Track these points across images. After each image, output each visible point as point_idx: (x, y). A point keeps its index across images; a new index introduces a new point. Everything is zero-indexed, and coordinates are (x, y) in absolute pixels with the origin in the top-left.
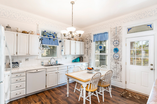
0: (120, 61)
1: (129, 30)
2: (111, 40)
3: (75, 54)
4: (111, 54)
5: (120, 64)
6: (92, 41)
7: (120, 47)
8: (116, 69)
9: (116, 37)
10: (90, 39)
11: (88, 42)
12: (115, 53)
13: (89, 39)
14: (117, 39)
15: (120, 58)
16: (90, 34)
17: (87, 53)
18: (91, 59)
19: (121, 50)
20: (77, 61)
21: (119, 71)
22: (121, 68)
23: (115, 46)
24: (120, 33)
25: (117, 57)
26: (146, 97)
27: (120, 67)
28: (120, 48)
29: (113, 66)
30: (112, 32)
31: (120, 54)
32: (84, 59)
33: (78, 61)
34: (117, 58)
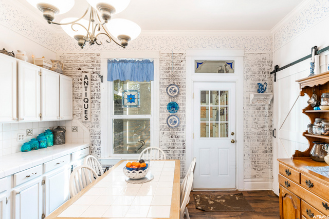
0: (181, 131)
1: (199, 65)
2: (162, 82)
3: (38, 119)
4: (161, 115)
5: (181, 139)
6: (105, 78)
7: (181, 100)
8: (174, 152)
9: (173, 76)
10: (95, 70)
11: (86, 77)
12: (171, 114)
13: (90, 71)
14: (176, 81)
15: (181, 124)
16: (96, 56)
17: (84, 115)
18: (99, 134)
19: (184, 106)
20: (43, 144)
21: (179, 155)
22: (184, 148)
23: (171, 97)
24: (182, 68)
25: (175, 122)
26: (229, 193)
27: (182, 146)
28: (181, 102)
29: (165, 145)
30: (164, 64)
31: (181, 117)
32: (70, 135)
33: (47, 144)
34: (176, 125)
